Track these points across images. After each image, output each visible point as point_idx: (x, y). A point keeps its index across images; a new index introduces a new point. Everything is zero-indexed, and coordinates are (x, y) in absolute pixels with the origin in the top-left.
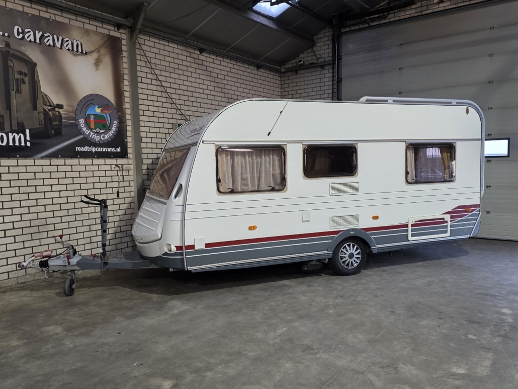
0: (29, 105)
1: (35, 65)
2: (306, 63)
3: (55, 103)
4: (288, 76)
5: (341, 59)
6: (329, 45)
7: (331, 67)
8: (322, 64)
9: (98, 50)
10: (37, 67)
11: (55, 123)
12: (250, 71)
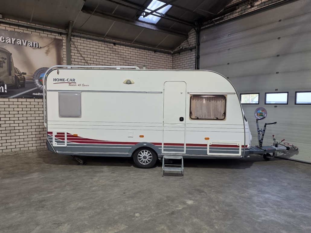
0: (7, 73)
1: (11, 54)
2: (183, 48)
3: (22, 72)
4: (176, 56)
6: (194, 37)
7: (195, 50)
8: (191, 48)
9: (48, 46)
10: (12, 55)
11: (21, 82)
12: (150, 54)
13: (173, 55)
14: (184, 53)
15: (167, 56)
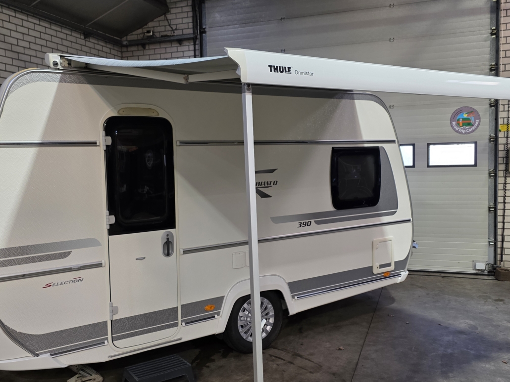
2: (158, 35)
4: (133, 51)
5: (205, 32)
6: (188, 12)
7: (193, 43)
8: (179, 37)
12: (73, 39)
13: (124, 49)
14: (157, 46)
15: (110, 49)
